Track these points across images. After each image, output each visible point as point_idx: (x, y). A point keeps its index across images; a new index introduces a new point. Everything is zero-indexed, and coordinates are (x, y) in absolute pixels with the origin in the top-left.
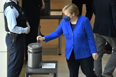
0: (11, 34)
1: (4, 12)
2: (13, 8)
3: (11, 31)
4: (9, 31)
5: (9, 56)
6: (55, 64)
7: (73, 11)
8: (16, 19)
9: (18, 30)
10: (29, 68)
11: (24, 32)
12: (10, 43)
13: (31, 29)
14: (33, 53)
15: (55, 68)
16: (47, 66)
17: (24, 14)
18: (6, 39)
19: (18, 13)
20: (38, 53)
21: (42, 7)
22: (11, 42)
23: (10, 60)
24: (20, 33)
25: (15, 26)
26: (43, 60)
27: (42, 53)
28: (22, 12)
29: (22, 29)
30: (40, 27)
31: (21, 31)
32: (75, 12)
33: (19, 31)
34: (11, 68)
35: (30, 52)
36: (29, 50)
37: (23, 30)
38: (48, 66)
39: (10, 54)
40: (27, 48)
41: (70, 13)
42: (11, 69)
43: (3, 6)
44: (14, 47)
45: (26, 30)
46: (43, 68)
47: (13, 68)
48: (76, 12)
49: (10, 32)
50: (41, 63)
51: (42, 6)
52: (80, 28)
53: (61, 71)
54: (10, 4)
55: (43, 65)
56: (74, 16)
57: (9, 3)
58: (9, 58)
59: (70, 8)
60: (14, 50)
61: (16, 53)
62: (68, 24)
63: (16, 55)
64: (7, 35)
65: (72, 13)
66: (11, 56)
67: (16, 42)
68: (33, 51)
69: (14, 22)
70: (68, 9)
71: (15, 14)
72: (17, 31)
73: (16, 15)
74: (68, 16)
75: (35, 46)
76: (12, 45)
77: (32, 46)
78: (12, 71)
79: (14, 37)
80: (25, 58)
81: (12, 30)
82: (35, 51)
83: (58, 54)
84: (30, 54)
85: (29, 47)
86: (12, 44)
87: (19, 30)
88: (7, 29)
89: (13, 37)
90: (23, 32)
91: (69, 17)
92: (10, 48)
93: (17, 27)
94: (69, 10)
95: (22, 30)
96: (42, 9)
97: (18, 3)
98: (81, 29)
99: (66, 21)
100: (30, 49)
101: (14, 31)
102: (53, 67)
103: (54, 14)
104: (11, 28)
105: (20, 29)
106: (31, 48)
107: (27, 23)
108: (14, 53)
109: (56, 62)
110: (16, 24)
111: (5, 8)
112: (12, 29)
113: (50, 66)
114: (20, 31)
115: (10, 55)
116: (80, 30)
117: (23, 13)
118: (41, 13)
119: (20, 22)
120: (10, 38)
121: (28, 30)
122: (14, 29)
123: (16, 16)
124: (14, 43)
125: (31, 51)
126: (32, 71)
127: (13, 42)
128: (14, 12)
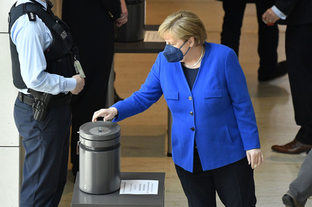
0: (31, 96)
1: (9, 33)
2: (34, 20)
3: (29, 85)
4: (25, 87)
5: (25, 159)
6: (158, 181)
7: (191, 32)
8: (45, 52)
9: (49, 83)
10: (81, 193)
11: (67, 90)
13: (87, 80)
14: (93, 149)
15: (156, 193)
16: (133, 187)
17: (67, 38)
18: (15, 109)
19: (50, 35)
20: (109, 149)
21: (119, 19)
22: (29, 119)
23: (28, 169)
24: (56, 92)
26: (122, 170)
28: (61, 33)
29: (62, 82)
30: (115, 74)
31: (58, 86)
32: (195, 34)
33: (54, 88)
34: (29, 195)
35: (85, 148)
36: (82, 143)
37: (66, 85)
38: (138, 187)
39: (26, 154)
40: (77, 137)
41: (182, 39)
42: (31, 196)
43: (7, 16)
45: (74, 83)
46: (121, 192)
47: (37, 193)
48: (199, 34)
49: (27, 90)
50: (118, 179)
51: (119, 17)
52: (212, 81)
53: (173, 202)
54: (28, 8)
55: (122, 185)
56: (192, 45)
57: (24, 5)
59: (182, 24)
60: (37, 141)
61: (44, 150)
62: (177, 67)
63: (43, 154)
64: (18, 98)
65: (186, 39)
66: (30, 159)
67: (44, 118)
68: (93, 145)
69: (39, 60)
70: (176, 27)
71: (42, 38)
72: (47, 88)
73: (45, 40)
74: (176, 46)
76: (32, 128)
77: (91, 131)
78: (33, 203)
79: (40, 105)
80: (70, 166)
81: (33, 82)
82: (99, 145)
83: (166, 153)
84: (84, 152)
85: (81, 133)
86: (33, 124)
87: (54, 83)
88: (19, 82)
89: (36, 103)
90: (64, 88)
91: (178, 51)
92: (27, 136)
93: (48, 74)
94: (179, 31)
95: (62, 85)
96: (119, 23)
97: (50, 5)
98: (215, 82)
99: (171, 59)
100: (85, 138)
101: (39, 87)
102: (150, 190)
103: (154, 38)
104: (31, 77)
105: (56, 81)
106: (87, 136)
107: (77, 64)
108: (40, 149)
109: (160, 177)
110: (45, 67)
111: (11, 22)
112: (32, 80)
113: (144, 189)
115: (28, 155)
116: (213, 86)
117: (64, 35)
118: (116, 36)
119: (56, 61)
120: (26, 107)
121: (78, 84)
122: (39, 81)
123: (45, 44)
125: (88, 144)
126: (90, 202)
127: (36, 117)
128: (40, 32)
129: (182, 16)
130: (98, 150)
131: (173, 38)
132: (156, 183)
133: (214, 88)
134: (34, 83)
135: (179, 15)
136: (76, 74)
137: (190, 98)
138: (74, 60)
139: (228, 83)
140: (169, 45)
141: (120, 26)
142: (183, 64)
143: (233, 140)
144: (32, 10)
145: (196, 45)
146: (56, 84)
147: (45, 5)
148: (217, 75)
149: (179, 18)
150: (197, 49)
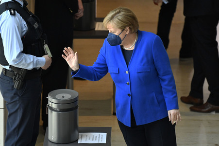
0: (12, 71)
2: (14, 15)
5: (8, 118)
6: (106, 134)
7: (127, 23)
8: (22, 39)
9: (26, 61)
10: (49, 143)
11: (38, 66)
12: (8, 90)
14: (58, 110)
15: (105, 142)
16: (88, 138)
17: (38, 28)
19: (26, 25)
20: (70, 109)
21: (77, 14)
22: (10, 88)
23: (10, 125)
25: (20, 53)
26: (80, 125)
27: (78, 110)
28: (34, 24)
29: (35, 60)
31: (32, 64)
32: (130, 25)
33: (29, 65)
35: (52, 109)
36: (50, 105)
37: (38, 62)
38: (91, 138)
39: (8, 114)
41: (120, 28)
42: (13, 145)
44: (17, 98)
45: (43, 61)
46: (79, 142)
48: (133, 25)
49: (9, 66)
50: (77, 132)
52: (142, 59)
54: (10, 6)
55: (80, 136)
56: (127, 33)
57: (7, 4)
58: (7, 122)
59: (120, 18)
60: (17, 104)
61: (22, 111)
62: (118, 49)
65: (123, 29)
66: (12, 117)
67: (22, 87)
68: (58, 107)
70: (116, 20)
71: (20, 28)
72: (23, 65)
73: (22, 29)
74: (116, 34)
75: (63, 97)
76: (12, 95)
77: (57, 97)
79: (18, 77)
80: (41, 123)
82: (62, 107)
83: (112, 113)
84: (52, 112)
85: (49, 98)
86: (14, 91)
87: (29, 61)
89: (16, 76)
90: (36, 65)
91: (117, 37)
92: (9, 100)
93: (25, 55)
94: (118, 22)
95: (35, 62)
96: (77, 17)
97: (25, 4)
98: (145, 61)
99: (113, 44)
100: (52, 102)
101: (18, 64)
102: (100, 140)
105: (30, 60)
106: (54, 101)
107: (46, 47)
108: (19, 110)
109: (108, 130)
110: (22, 49)
113: (96, 140)
114: (30, 63)
115: (10, 115)
116: (143, 63)
117: (36, 26)
118: (75, 26)
119: (30, 45)
120: (8, 79)
121: (47, 62)
122: (17, 60)
123: (22, 32)
124: (17, 89)
125: (54, 106)
127: (16, 86)
128: (18, 23)
129: (120, 12)
130: (61, 110)
131: (114, 28)
132: (105, 135)
133: (144, 65)
134: (14, 61)
135: (118, 10)
136: (45, 54)
137: (127, 72)
138: (44, 44)
139: (155, 61)
140: (111, 33)
141: (78, 18)
142: (122, 47)
143: (159, 103)
144: (12, 7)
145: (131, 32)
146: (31, 62)
147: (22, 3)
148: (147, 55)
149: (118, 13)
150: (132, 35)
